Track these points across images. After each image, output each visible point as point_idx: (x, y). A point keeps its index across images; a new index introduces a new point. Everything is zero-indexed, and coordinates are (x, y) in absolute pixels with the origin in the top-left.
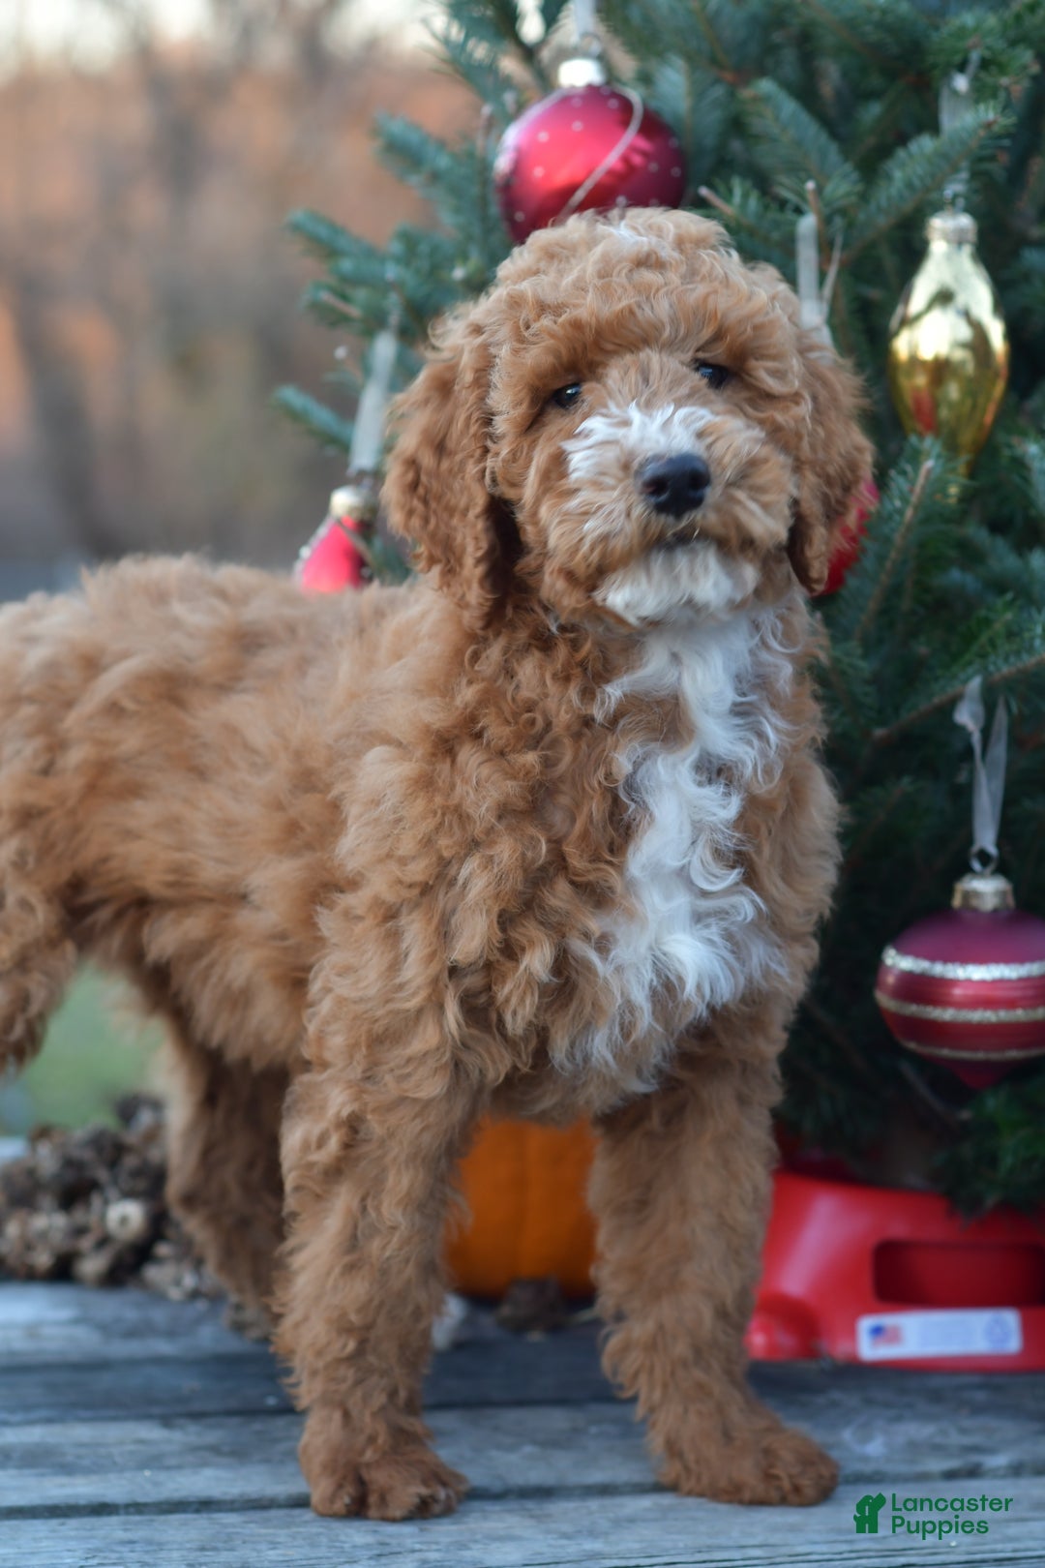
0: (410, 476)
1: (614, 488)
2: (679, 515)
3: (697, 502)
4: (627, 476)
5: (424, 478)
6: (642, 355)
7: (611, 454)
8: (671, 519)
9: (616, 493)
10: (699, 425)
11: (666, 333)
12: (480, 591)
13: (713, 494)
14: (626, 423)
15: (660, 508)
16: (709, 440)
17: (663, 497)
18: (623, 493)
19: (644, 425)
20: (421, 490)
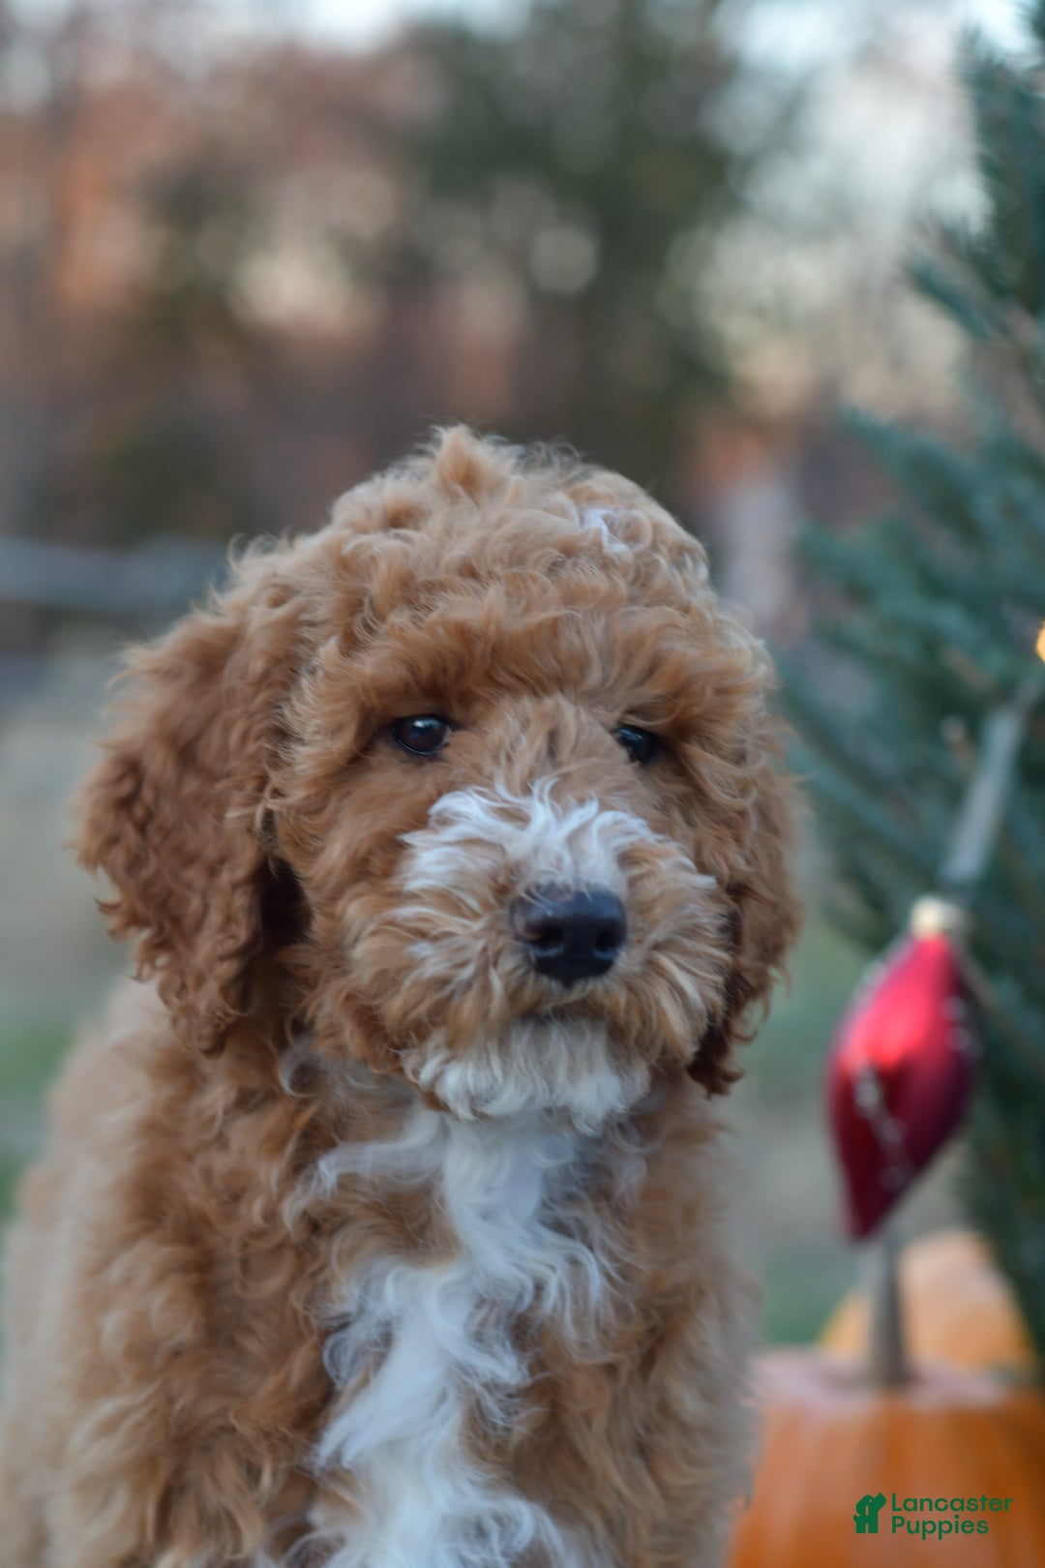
0: (126, 787)
1: (476, 916)
2: (568, 982)
3: (602, 968)
4: (501, 902)
5: (147, 794)
6: (549, 703)
7: (481, 863)
8: (555, 986)
9: (477, 926)
10: (624, 841)
11: (594, 677)
12: (219, 1001)
13: (627, 960)
14: (518, 818)
15: (544, 967)
16: (636, 871)
17: (552, 952)
18: (488, 929)
19: (547, 827)
20: (139, 811)
